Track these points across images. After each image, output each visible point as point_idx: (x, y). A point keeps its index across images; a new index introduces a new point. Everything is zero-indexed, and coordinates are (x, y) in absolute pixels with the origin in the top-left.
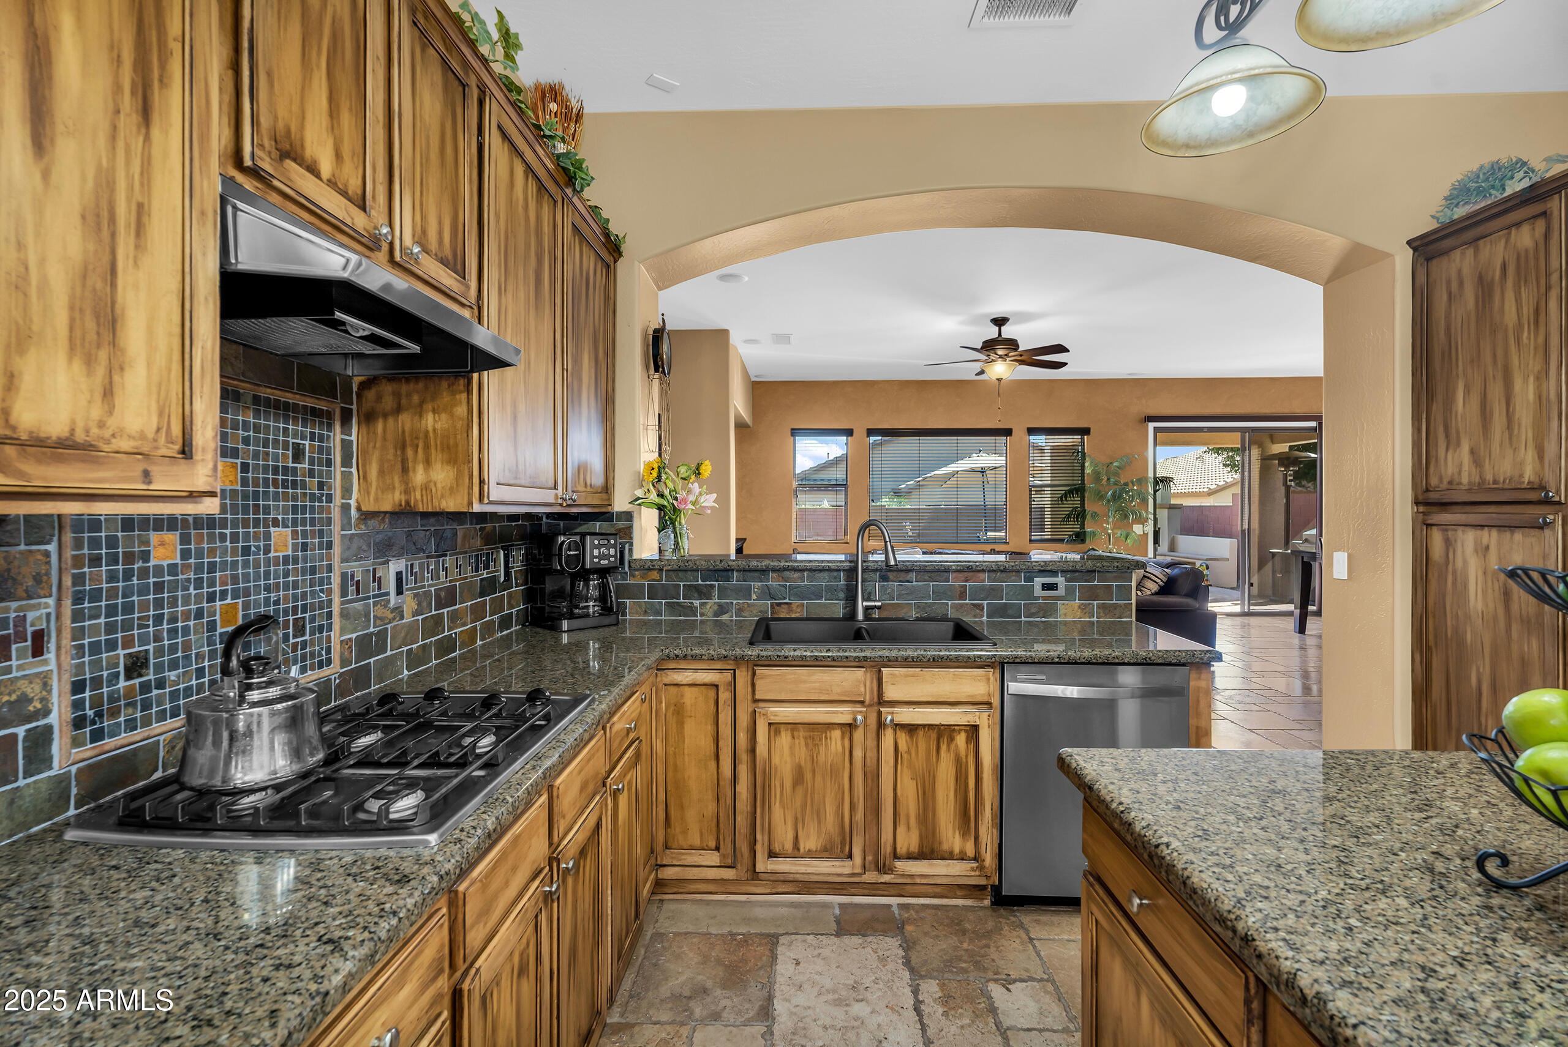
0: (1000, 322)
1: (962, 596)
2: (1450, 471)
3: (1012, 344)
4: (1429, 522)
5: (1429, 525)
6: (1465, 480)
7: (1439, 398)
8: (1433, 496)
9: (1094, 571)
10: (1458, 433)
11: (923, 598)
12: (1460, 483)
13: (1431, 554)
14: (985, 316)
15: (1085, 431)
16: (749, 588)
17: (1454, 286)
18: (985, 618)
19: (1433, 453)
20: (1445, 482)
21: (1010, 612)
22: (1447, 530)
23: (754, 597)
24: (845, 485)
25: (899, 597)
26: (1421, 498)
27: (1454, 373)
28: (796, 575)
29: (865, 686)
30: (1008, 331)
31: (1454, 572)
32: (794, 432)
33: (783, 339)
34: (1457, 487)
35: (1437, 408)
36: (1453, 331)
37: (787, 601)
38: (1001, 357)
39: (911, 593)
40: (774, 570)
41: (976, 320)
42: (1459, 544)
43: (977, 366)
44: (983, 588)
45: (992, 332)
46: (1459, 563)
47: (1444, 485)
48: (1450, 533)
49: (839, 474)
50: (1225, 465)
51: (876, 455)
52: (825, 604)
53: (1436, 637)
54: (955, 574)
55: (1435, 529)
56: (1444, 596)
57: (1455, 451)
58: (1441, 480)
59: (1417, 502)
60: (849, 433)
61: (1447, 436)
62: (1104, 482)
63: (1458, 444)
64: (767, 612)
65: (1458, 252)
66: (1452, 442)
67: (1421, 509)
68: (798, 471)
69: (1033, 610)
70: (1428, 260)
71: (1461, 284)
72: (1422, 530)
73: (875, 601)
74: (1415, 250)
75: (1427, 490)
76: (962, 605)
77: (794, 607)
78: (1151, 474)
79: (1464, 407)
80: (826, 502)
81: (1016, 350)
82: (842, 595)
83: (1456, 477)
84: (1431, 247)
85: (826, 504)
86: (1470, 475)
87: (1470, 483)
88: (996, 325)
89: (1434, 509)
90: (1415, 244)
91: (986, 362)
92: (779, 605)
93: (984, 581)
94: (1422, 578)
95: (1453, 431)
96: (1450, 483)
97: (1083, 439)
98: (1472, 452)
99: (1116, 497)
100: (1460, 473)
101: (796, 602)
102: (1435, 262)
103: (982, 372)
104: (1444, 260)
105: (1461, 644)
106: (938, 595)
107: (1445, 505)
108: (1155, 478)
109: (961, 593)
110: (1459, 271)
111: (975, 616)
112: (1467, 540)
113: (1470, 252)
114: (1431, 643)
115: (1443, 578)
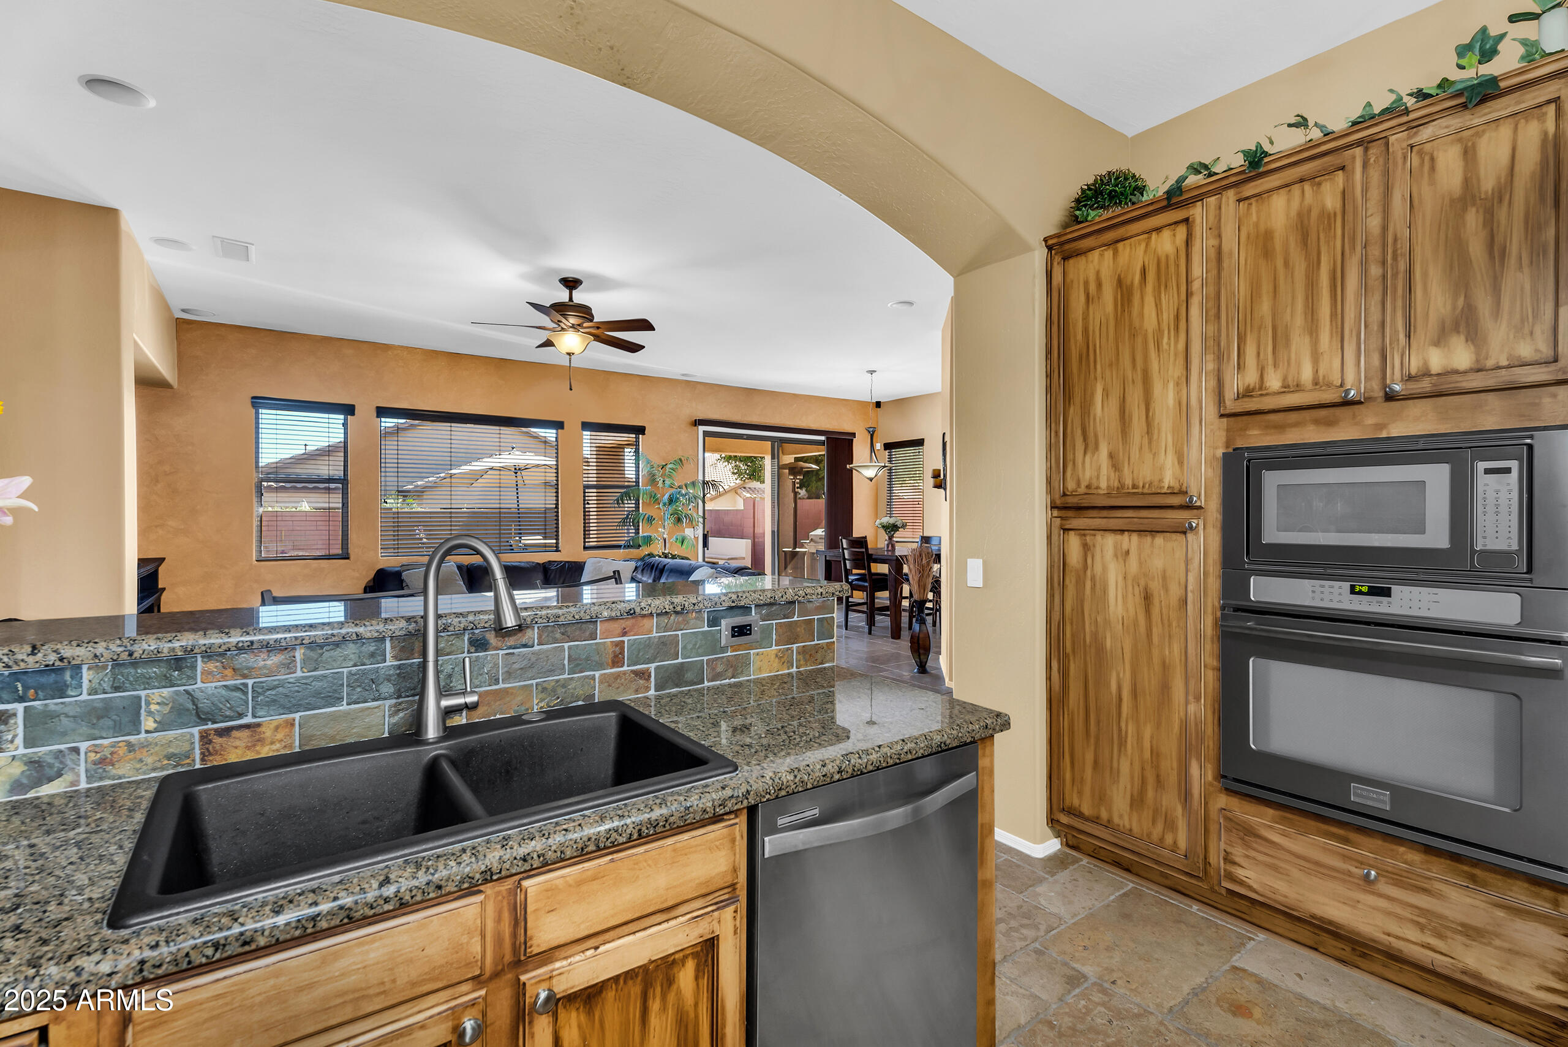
0: (571, 284)
1: (617, 661)
2: (1088, 474)
3: (585, 312)
4: (1067, 527)
5: (1065, 530)
6: (1103, 484)
7: (1077, 399)
8: (1072, 501)
9: (793, 602)
10: (1096, 436)
11: (551, 672)
12: (1098, 488)
13: (1068, 560)
14: (552, 271)
15: (640, 430)
16: (135, 705)
17: (1092, 288)
18: (652, 692)
19: (1070, 456)
20: (1083, 485)
21: (689, 676)
22: (1085, 535)
23: (149, 723)
24: (344, 481)
25: (509, 675)
26: (1058, 502)
27: (1092, 376)
28: (275, 659)
29: (483, 936)
30: (579, 297)
31: (1093, 578)
32: (258, 402)
33: (236, 250)
34: (1095, 491)
35: (1074, 412)
36: (1091, 333)
37: (248, 720)
38: (573, 327)
39: (530, 667)
40: (209, 654)
41: (542, 276)
42: (1098, 548)
43: (543, 336)
44: (648, 644)
45: (562, 295)
46: (1098, 568)
47: (1082, 490)
48: (1088, 538)
49: (332, 468)
50: (733, 473)
51: (390, 444)
52: (347, 714)
53: (1073, 643)
54: (607, 625)
55: (1072, 533)
56: (1082, 602)
57: (1093, 454)
58: (1079, 484)
59: (1054, 507)
60: (348, 410)
61: (1085, 439)
62: (660, 484)
63: (1097, 447)
64: (188, 755)
65: (1096, 253)
66: (1090, 444)
67: (1056, 513)
68: (263, 462)
69: (720, 668)
70: (1065, 259)
71: (1099, 285)
72: (1060, 535)
73: (464, 693)
74: (1050, 248)
75: (1065, 495)
76: (617, 676)
77: (267, 732)
78: (701, 478)
79: (1103, 411)
80: (305, 504)
81: (591, 321)
82: (387, 688)
83: (1094, 482)
84: (1067, 247)
85: (305, 507)
86: (1108, 480)
87: (1108, 487)
88: (567, 286)
89: (1070, 513)
90: (1050, 242)
91: (553, 330)
92: (225, 732)
93: (651, 631)
94: (1059, 584)
95: (1091, 435)
96: (1088, 487)
97: (637, 438)
98: (1111, 456)
99: (671, 501)
100: (1098, 477)
101: (270, 721)
102: (1071, 261)
103: (548, 343)
104: (1082, 260)
105: (1100, 649)
106: (578, 663)
107: (1080, 509)
108: (704, 481)
109: (616, 656)
110: (1098, 273)
111: (637, 691)
112: (1107, 544)
113: (1109, 254)
114: (1069, 649)
115: (1080, 583)
